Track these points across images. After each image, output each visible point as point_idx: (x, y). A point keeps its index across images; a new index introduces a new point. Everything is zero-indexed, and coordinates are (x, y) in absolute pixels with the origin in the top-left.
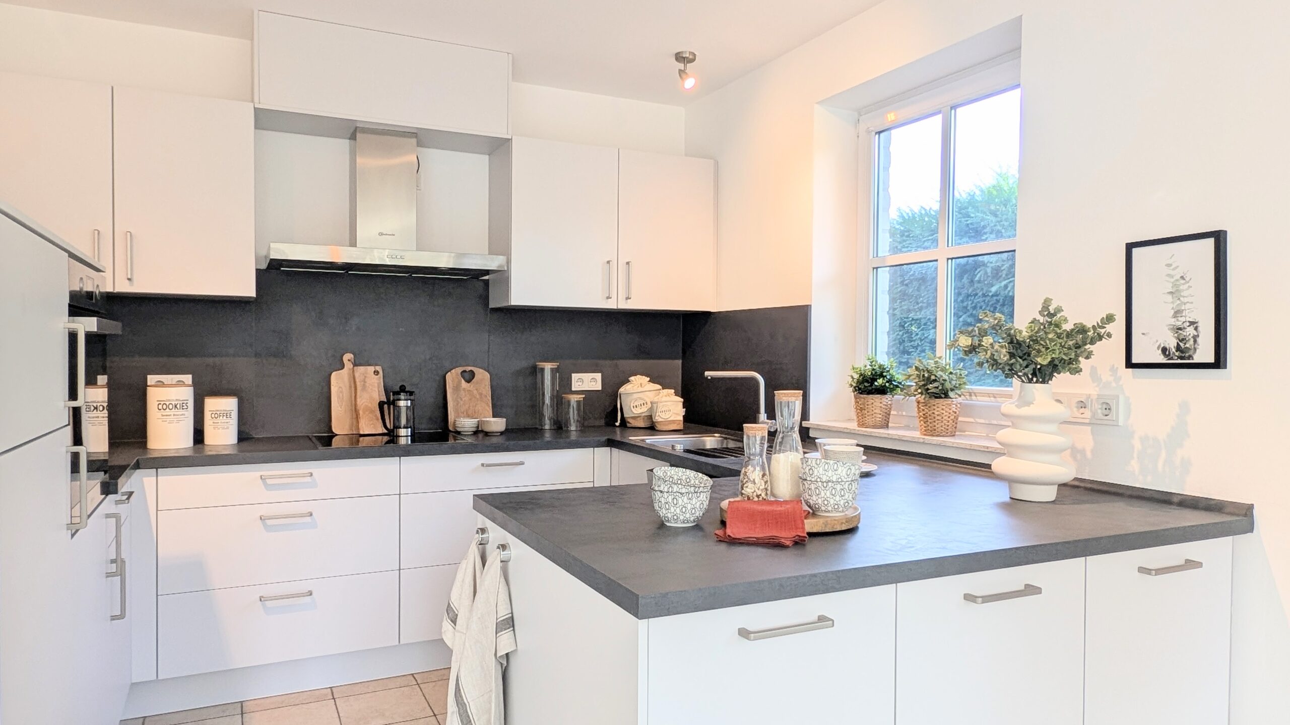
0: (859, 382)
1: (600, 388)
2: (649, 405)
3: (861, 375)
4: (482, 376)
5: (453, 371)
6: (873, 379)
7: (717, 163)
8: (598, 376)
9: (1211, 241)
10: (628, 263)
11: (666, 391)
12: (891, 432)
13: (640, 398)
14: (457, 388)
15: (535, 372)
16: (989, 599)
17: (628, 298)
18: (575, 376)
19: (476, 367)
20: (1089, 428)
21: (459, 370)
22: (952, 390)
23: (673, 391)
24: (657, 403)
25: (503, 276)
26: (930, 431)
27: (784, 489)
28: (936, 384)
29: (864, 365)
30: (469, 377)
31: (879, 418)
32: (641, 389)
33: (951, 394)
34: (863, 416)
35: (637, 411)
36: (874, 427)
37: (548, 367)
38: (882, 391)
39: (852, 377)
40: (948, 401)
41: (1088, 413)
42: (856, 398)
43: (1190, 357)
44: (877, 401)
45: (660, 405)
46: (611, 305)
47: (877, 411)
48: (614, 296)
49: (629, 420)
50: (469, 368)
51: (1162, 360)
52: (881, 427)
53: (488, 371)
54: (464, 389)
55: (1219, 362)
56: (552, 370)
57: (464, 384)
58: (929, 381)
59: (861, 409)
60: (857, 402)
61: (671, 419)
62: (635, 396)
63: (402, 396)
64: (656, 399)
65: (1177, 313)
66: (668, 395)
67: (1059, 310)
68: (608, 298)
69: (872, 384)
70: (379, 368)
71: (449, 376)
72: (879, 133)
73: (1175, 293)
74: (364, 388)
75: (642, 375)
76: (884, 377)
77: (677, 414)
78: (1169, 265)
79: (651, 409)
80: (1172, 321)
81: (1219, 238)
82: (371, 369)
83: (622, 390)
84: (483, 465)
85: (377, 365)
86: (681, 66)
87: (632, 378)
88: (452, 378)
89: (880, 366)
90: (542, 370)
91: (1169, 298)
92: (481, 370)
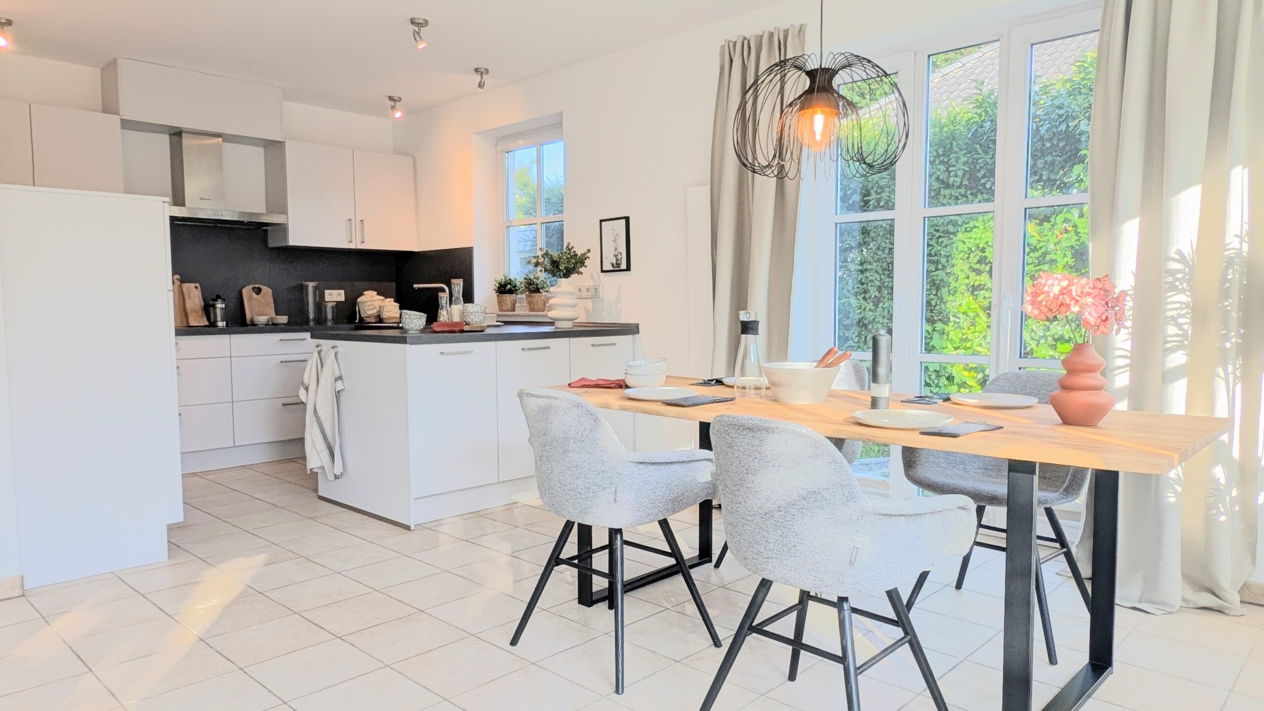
0: (498, 288)
1: (343, 299)
2: (378, 309)
3: (499, 284)
4: (267, 291)
5: (247, 287)
6: (505, 285)
7: (414, 160)
8: (342, 292)
9: (624, 221)
10: (362, 221)
11: (388, 300)
12: (516, 313)
13: (372, 305)
14: (250, 298)
15: (302, 289)
16: (529, 349)
17: (363, 242)
18: (327, 292)
19: (262, 285)
20: (591, 300)
21: (251, 286)
22: (542, 289)
23: (393, 299)
24: (383, 307)
25: (282, 228)
26: (532, 310)
27: (456, 319)
28: (533, 286)
29: (501, 278)
30: (258, 291)
31: (509, 307)
32: (371, 299)
33: (541, 291)
34: (502, 306)
35: (370, 313)
36: (508, 311)
37: (311, 285)
38: (510, 292)
39: (495, 286)
40: (540, 294)
41: (590, 293)
42: (498, 296)
43: (620, 267)
44: (508, 298)
45: (385, 308)
46: (352, 246)
47: (508, 303)
48: (354, 240)
49: (365, 319)
50: (257, 286)
51: (611, 268)
52: (511, 311)
53: (270, 287)
54: (256, 299)
55: (628, 269)
56: (313, 287)
57: (254, 295)
58: (530, 284)
59: (501, 302)
60: (498, 299)
61: (393, 316)
62: (368, 303)
63: (220, 301)
64: (382, 304)
65: (616, 249)
66: (390, 302)
67: (572, 247)
68: (351, 242)
69: (505, 288)
70: (198, 285)
71: (244, 291)
72: (508, 152)
73: (615, 241)
74: (189, 297)
75: (372, 290)
76: (511, 285)
77: (396, 313)
78: (613, 230)
79: (379, 311)
80: (614, 253)
81: (627, 219)
82: (193, 285)
83: (359, 300)
84: (281, 340)
85: (197, 283)
86: (392, 103)
87: (366, 293)
88: (246, 292)
89: (510, 279)
90: (307, 287)
91: (613, 243)
92: (265, 287)
